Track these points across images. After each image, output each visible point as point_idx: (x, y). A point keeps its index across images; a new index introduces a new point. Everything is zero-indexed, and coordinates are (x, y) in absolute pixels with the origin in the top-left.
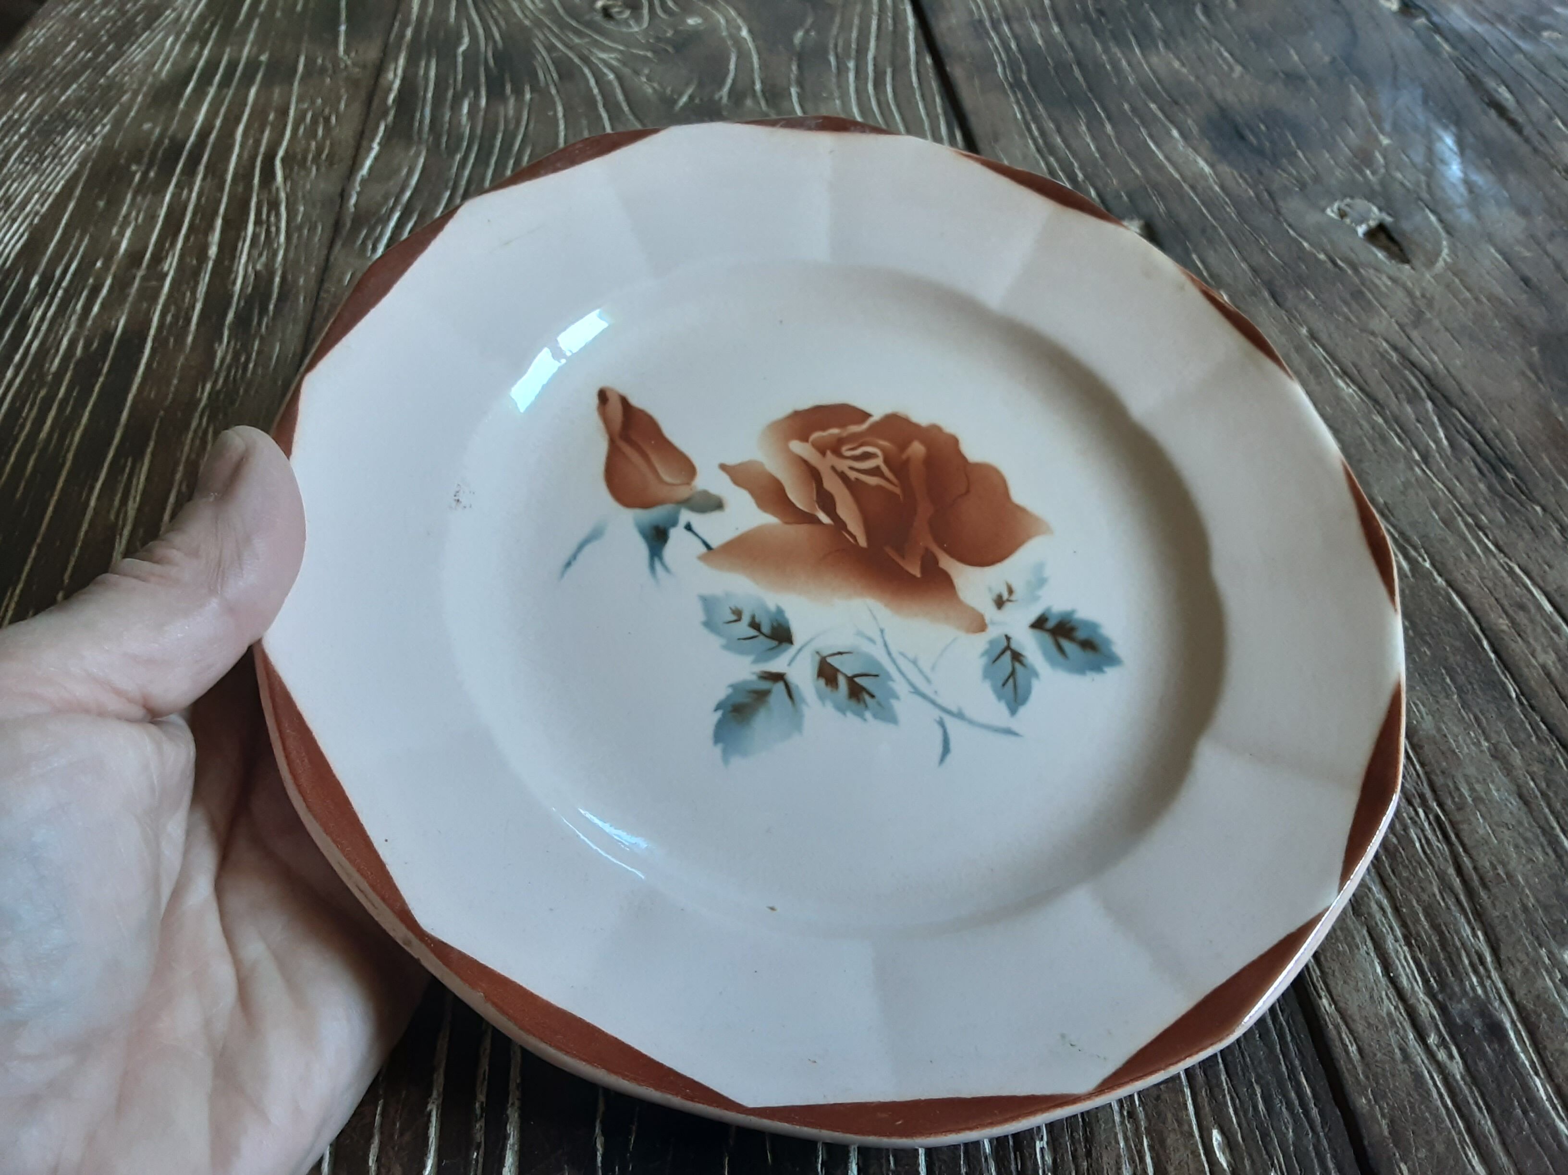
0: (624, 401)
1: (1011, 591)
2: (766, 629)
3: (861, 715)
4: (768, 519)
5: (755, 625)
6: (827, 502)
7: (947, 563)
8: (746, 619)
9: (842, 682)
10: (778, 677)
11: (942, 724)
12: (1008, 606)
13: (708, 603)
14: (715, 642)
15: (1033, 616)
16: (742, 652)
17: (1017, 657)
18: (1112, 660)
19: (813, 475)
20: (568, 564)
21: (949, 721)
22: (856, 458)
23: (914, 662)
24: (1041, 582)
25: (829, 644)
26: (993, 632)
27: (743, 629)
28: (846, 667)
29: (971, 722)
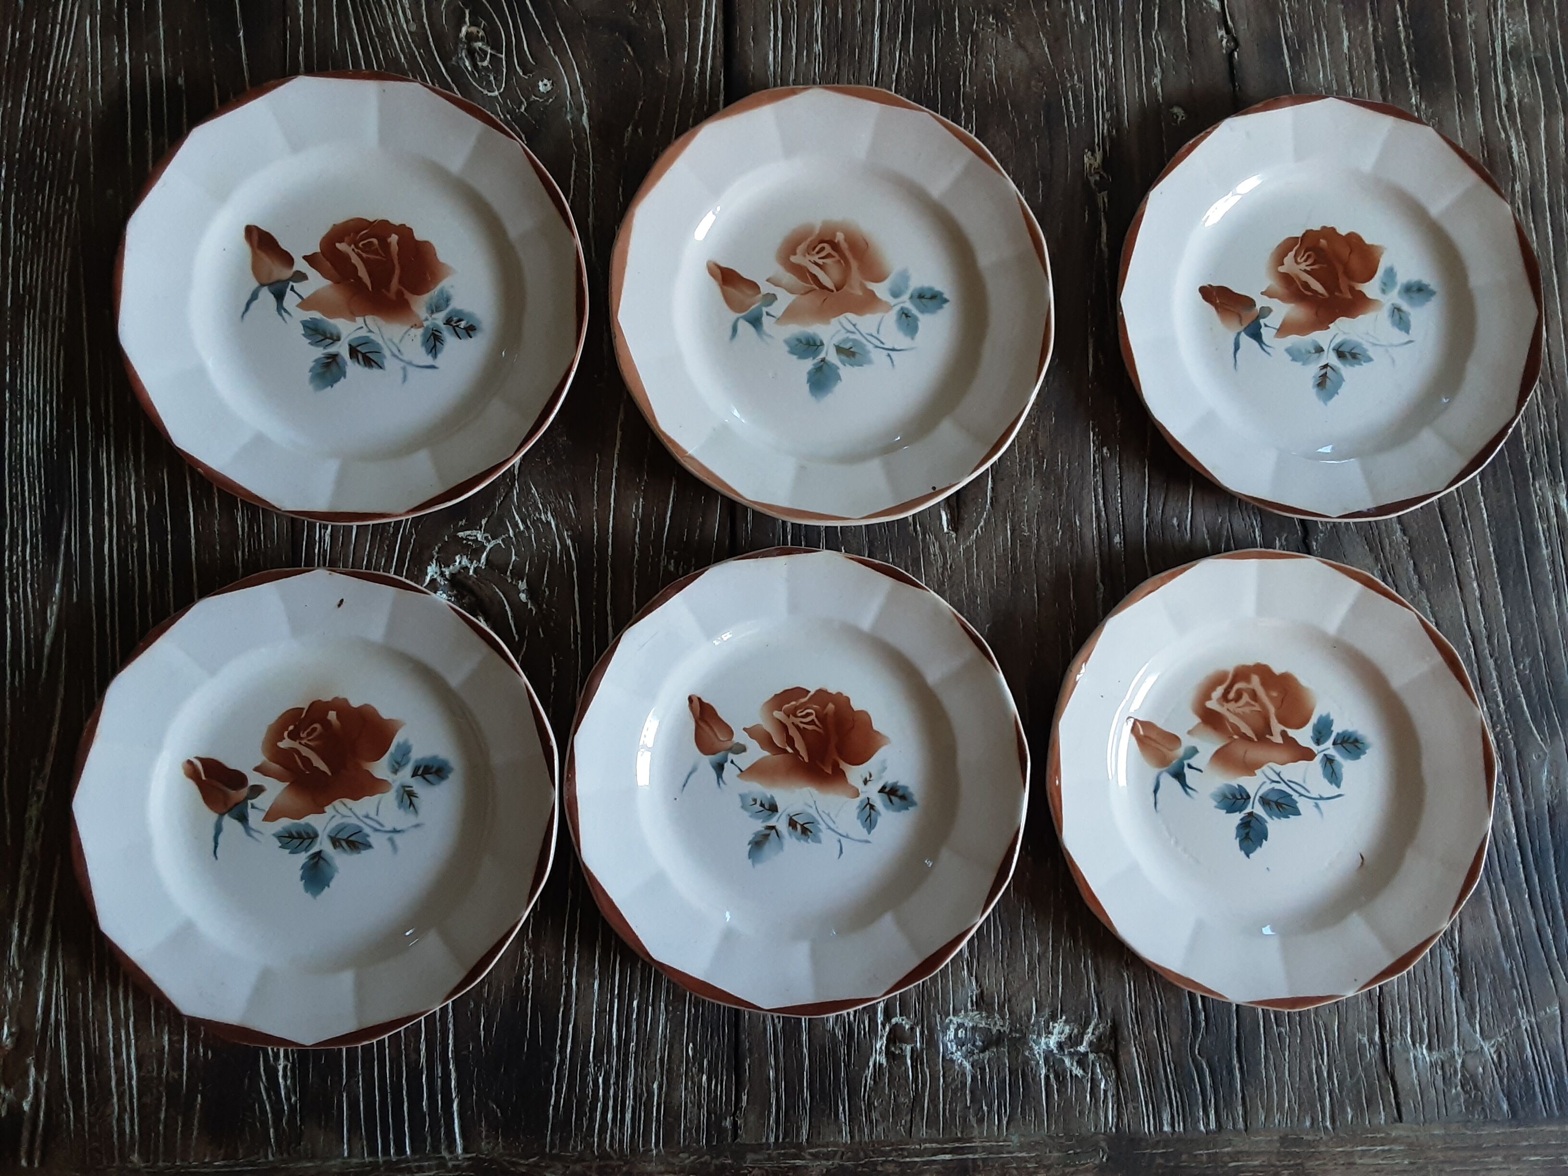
0: (699, 699)
1: (871, 776)
2: (767, 806)
3: (807, 841)
4: (766, 753)
5: (762, 805)
6: (790, 741)
7: (844, 766)
8: (758, 802)
9: (799, 827)
10: (773, 828)
11: (840, 841)
12: (869, 783)
13: (743, 797)
14: (746, 814)
15: (880, 787)
16: (759, 818)
17: (872, 807)
18: (913, 804)
19: (784, 727)
20: (684, 785)
21: (843, 840)
22: (803, 717)
23: (828, 815)
24: (885, 769)
25: (792, 811)
26: (862, 796)
27: (758, 807)
28: (800, 820)
29: (853, 839)
